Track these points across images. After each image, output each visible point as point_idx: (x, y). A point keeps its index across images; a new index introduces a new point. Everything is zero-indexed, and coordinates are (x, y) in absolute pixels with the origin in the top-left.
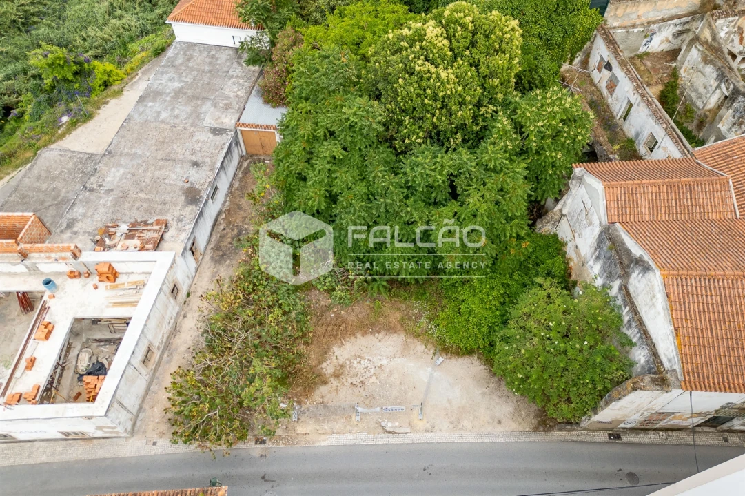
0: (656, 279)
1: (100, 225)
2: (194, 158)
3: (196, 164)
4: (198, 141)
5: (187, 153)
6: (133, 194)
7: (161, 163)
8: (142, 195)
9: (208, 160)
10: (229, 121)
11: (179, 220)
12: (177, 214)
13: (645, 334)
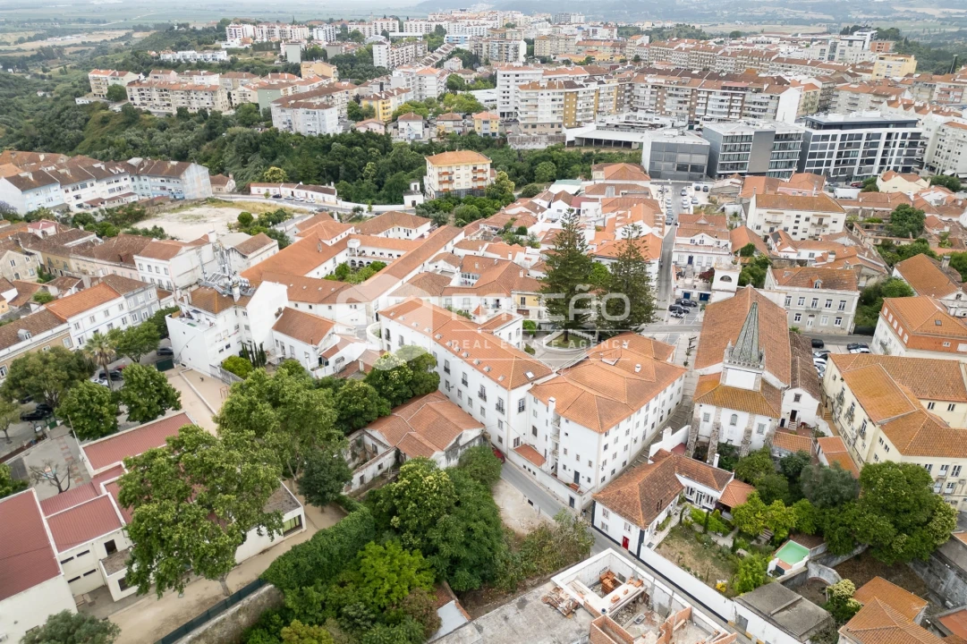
0: (465, 432)
1: (569, 620)
2: (504, 622)
3: (506, 618)
4: (493, 630)
5: (503, 628)
6: (545, 625)
7: (519, 632)
8: (541, 621)
9: (499, 616)
10: (469, 630)
11: (537, 597)
12: (535, 601)
13: (473, 440)
